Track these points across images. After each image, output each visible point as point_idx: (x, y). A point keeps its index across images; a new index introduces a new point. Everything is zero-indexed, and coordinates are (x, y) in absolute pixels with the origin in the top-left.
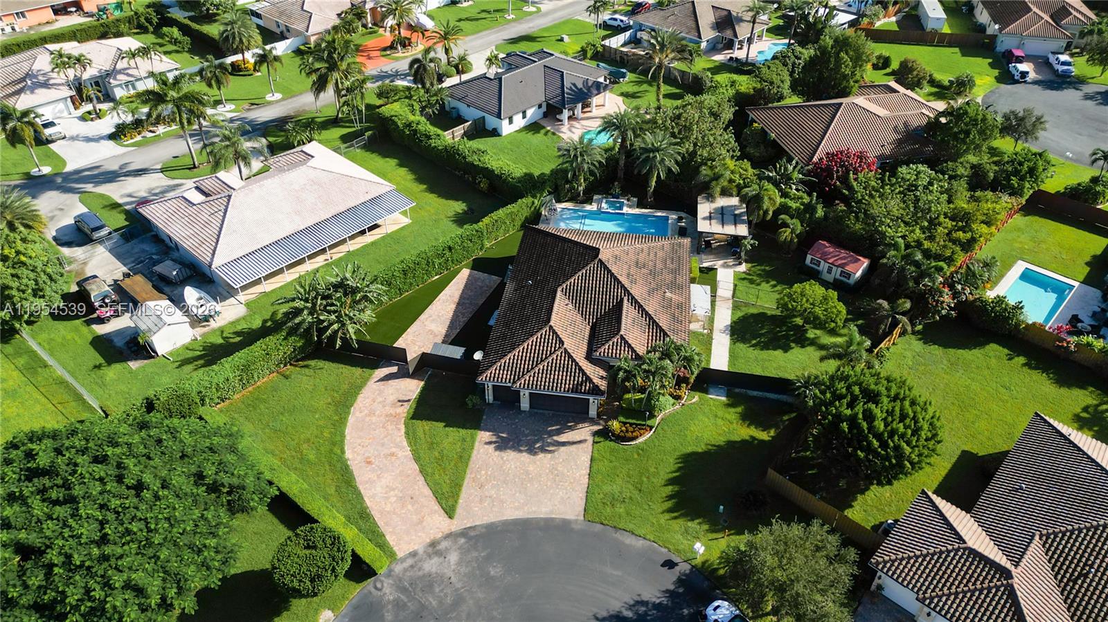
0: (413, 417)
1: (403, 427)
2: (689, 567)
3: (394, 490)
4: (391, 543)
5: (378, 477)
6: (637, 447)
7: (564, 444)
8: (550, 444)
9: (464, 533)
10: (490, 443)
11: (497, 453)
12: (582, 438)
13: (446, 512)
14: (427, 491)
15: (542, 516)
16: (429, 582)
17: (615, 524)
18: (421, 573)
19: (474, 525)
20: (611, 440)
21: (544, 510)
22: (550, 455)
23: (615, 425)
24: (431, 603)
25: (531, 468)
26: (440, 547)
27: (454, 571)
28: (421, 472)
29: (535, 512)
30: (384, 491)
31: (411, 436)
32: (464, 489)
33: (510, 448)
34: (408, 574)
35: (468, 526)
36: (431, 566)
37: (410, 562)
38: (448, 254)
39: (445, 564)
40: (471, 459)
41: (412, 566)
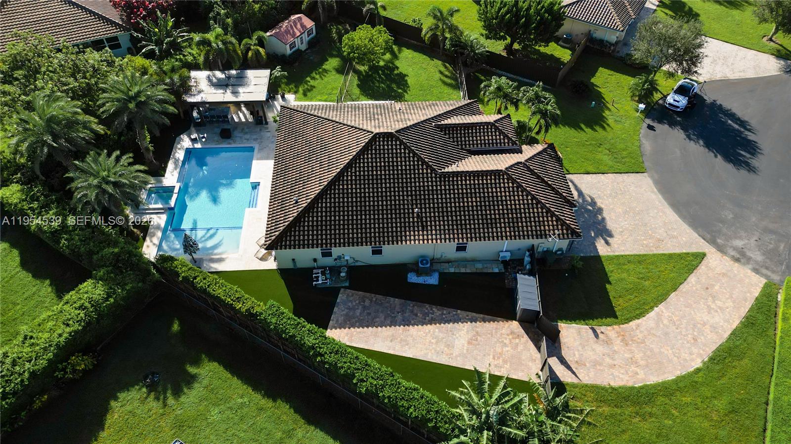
0: (616, 317)
1: (633, 324)
3: (709, 306)
4: (759, 290)
5: (704, 324)
8: (584, 200)
9: (712, 242)
10: (607, 243)
11: (617, 236)
13: (701, 259)
14: (692, 279)
15: (660, 197)
16: (771, 254)
21: (653, 196)
22: (596, 200)
24: (784, 247)
26: (735, 254)
29: (660, 202)
30: (716, 314)
31: (640, 312)
34: (775, 269)
35: (703, 241)
36: (757, 256)
37: (764, 271)
39: (747, 246)
41: (767, 268)
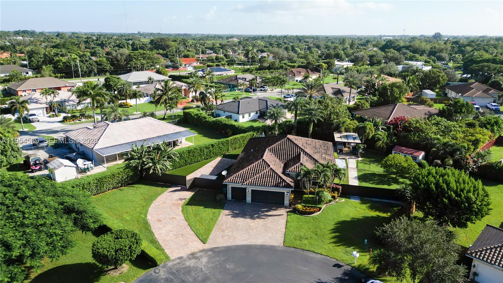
0: (187, 204)
1: (181, 209)
2: (351, 267)
3: (172, 231)
4: (167, 253)
5: (164, 226)
6: (313, 217)
7: (270, 216)
8: (263, 216)
9: (212, 250)
10: (229, 215)
11: (233, 218)
12: (281, 214)
13: (202, 241)
14: (191, 232)
15: (258, 244)
16: (188, 270)
17: (303, 248)
18: (184, 266)
19: (218, 246)
20: (297, 214)
21: (259, 241)
22: (263, 220)
23: (299, 206)
24: (188, 280)
25: (252, 224)
26: (197, 255)
27: (204, 265)
28: (189, 225)
29: (254, 242)
30: (166, 232)
31: (184, 211)
32: (213, 232)
33: (240, 217)
34: (176, 266)
35: (214, 247)
36: (191, 263)
37: (178, 261)
38: (211, 149)
39: (199, 263)
40: (218, 220)
41: (179, 263)
